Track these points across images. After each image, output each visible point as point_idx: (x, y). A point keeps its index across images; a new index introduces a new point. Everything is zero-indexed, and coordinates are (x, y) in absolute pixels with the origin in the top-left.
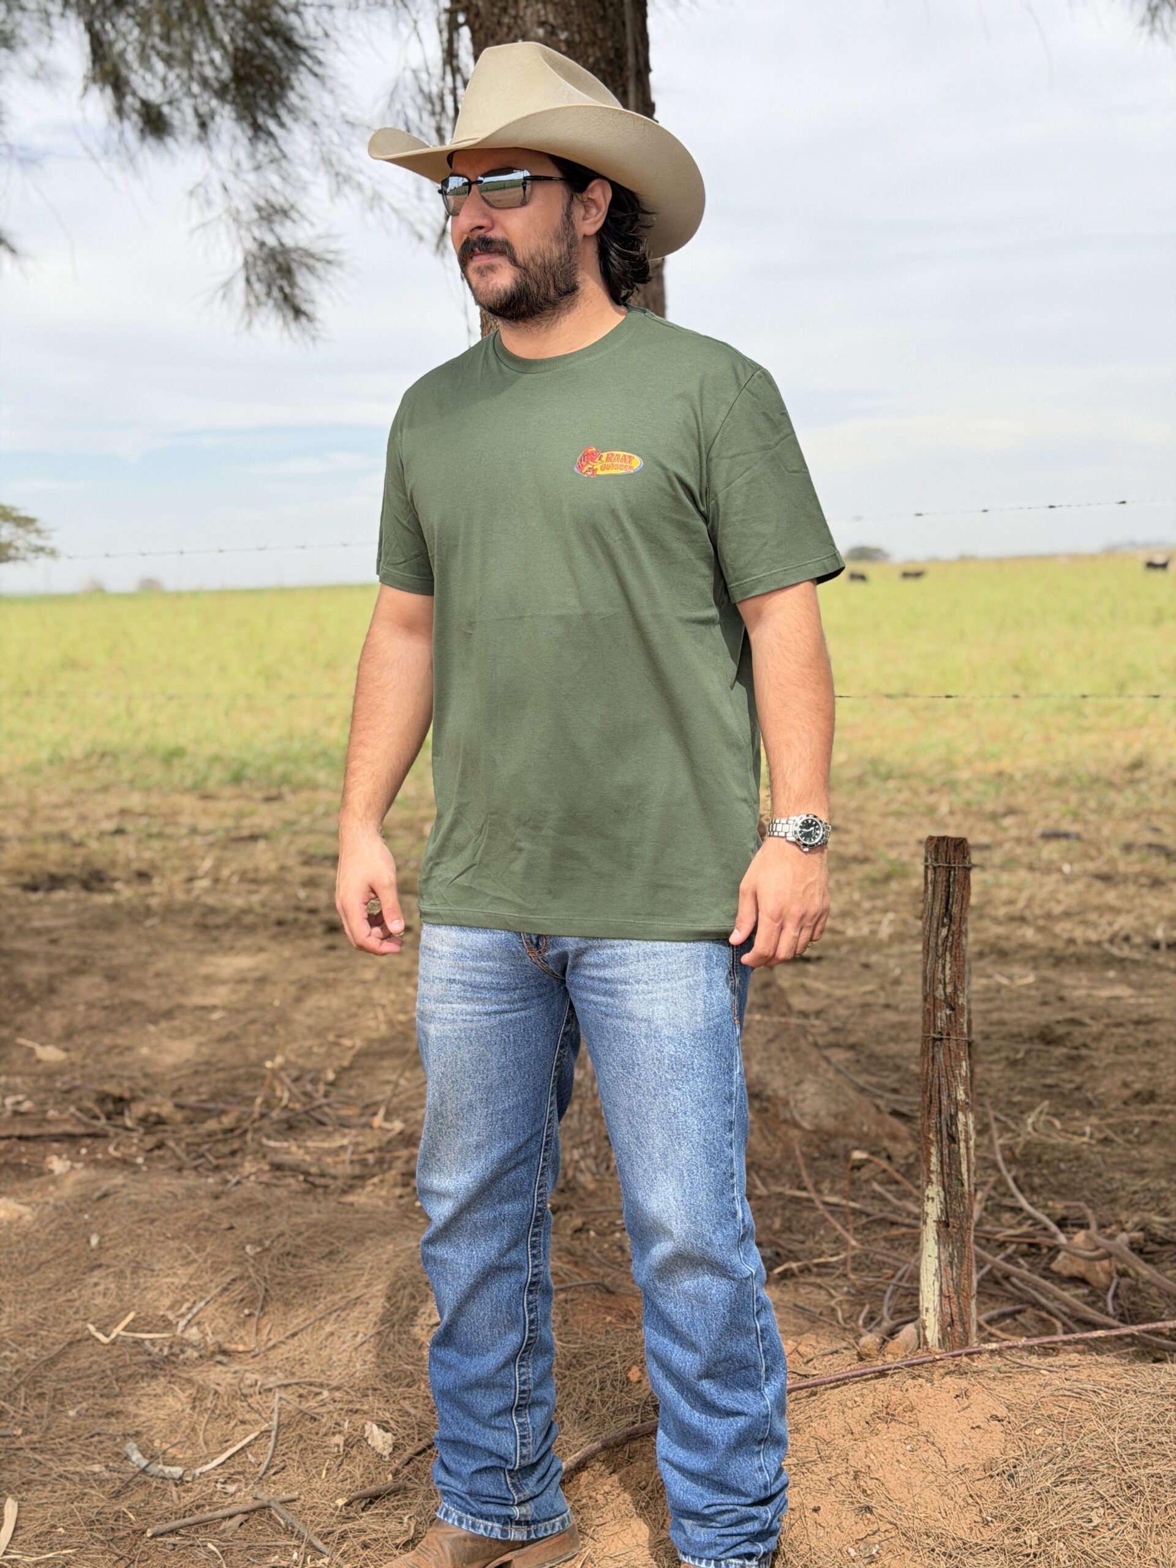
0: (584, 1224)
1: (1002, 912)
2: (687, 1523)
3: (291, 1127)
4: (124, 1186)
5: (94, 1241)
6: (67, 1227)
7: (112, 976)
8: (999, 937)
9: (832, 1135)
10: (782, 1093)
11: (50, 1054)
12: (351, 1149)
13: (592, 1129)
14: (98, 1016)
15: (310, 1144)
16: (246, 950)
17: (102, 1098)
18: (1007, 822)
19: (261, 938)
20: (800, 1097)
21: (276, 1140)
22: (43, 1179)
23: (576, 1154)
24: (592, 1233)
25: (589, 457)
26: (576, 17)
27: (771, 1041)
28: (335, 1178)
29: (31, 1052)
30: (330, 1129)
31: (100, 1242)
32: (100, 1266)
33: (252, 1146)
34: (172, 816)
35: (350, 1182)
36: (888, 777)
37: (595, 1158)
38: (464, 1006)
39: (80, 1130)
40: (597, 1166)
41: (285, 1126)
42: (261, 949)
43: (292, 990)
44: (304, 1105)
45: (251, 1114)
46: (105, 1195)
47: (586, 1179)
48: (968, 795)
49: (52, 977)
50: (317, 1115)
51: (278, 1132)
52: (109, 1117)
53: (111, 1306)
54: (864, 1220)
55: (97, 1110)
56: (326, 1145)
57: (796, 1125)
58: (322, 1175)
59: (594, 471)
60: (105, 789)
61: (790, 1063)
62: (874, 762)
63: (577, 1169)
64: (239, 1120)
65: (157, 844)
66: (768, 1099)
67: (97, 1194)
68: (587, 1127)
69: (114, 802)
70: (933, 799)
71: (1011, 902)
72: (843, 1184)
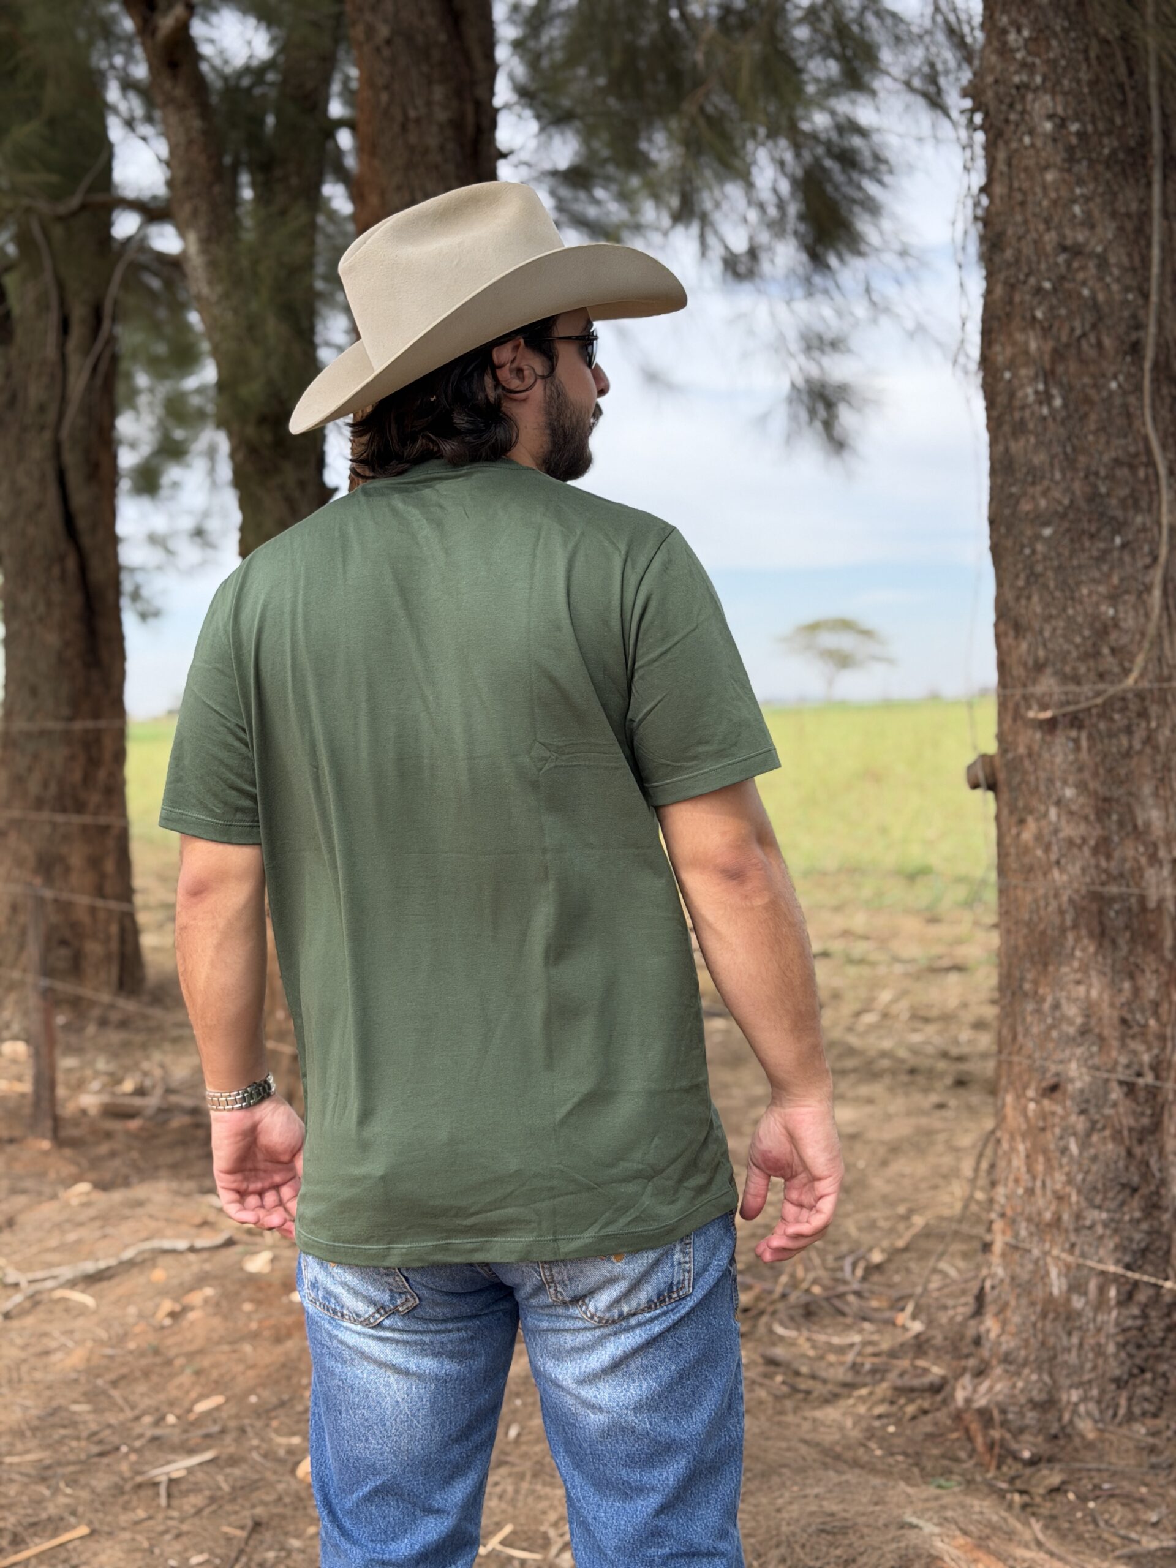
0: (1064, 1483)
3: (809, 1313)
5: (515, 1432)
12: (856, 1349)
13: (1094, 1368)
15: (821, 1338)
16: (857, 1101)
19: (876, 1089)
21: (786, 1327)
23: (1075, 1395)
24: (1071, 1496)
26: (1091, 105)
28: (825, 1381)
30: (849, 1320)
31: (519, 1435)
32: (509, 1462)
33: (762, 1329)
35: (837, 1390)
37: (1099, 1402)
40: (1101, 1412)
41: (801, 1311)
42: (870, 1101)
43: (882, 1151)
44: (825, 1288)
45: (770, 1292)
47: (1086, 1427)
50: (838, 1303)
51: (792, 1318)
53: (503, 1512)
56: (836, 1340)
58: (814, 1377)
60: (838, 909)
63: (1075, 1412)
64: (758, 1299)
65: (852, 971)
68: (1088, 1366)
69: (839, 922)
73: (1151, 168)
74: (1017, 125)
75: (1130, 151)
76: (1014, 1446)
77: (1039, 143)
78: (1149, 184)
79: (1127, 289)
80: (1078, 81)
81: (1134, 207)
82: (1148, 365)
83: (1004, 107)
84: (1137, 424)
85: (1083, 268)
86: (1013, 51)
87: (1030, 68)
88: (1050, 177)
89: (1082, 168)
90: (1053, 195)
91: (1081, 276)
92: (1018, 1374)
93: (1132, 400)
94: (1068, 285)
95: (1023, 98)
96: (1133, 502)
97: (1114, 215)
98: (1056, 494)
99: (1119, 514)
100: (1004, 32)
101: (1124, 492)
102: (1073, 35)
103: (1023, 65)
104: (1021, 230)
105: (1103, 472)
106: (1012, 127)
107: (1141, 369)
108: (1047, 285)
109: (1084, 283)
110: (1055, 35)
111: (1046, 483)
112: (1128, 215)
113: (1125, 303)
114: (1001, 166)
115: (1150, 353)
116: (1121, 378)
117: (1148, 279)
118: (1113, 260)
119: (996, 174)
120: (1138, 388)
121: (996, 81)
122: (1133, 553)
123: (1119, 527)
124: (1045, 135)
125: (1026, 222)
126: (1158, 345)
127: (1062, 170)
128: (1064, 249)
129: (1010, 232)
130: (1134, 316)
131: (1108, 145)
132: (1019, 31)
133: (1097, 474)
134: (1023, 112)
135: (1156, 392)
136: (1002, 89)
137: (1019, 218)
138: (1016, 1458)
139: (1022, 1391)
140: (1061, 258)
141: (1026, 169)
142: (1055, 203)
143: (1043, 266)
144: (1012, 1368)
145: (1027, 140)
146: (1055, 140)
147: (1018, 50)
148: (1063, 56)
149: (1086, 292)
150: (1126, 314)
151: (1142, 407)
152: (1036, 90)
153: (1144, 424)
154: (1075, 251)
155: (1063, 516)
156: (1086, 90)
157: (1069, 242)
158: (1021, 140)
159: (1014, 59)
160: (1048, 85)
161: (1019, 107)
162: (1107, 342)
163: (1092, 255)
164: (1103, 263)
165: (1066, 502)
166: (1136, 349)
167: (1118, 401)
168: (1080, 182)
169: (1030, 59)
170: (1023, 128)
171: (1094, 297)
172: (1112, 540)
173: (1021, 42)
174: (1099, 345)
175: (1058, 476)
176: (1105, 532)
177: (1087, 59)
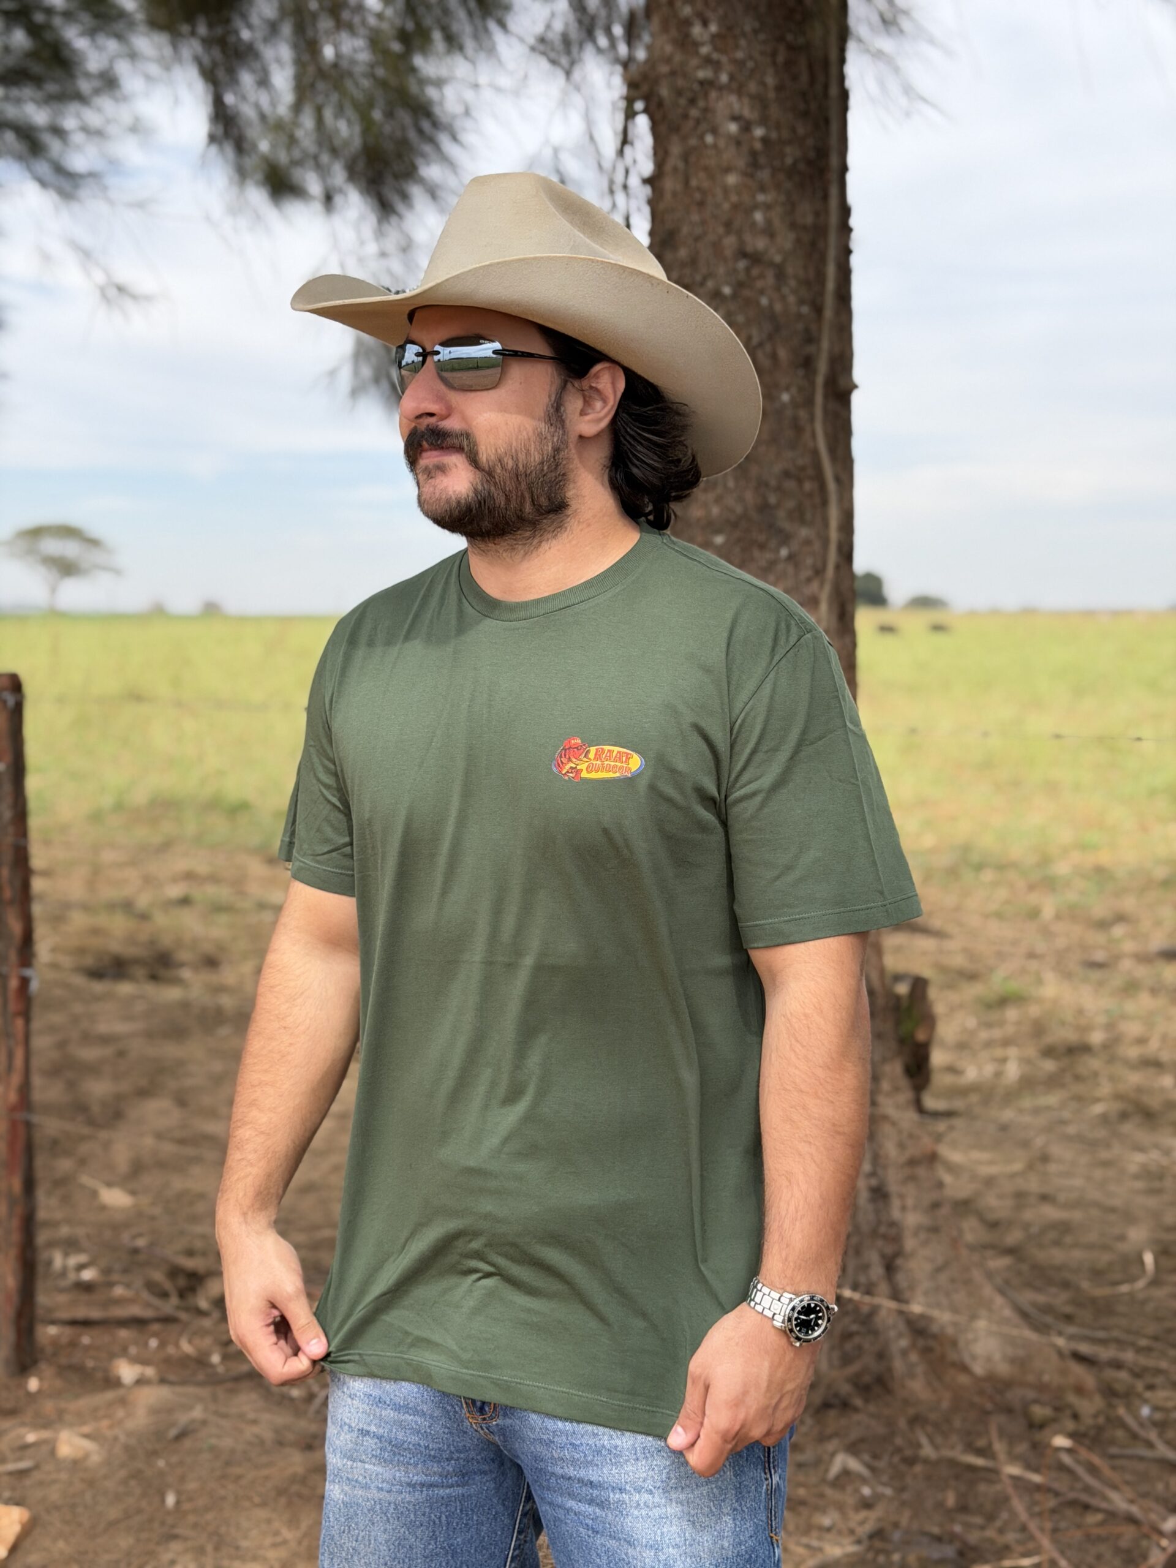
1: (1134, 1053)
4: (204, 1423)
5: (171, 1500)
6: (137, 1475)
7: (181, 1101)
8: (1139, 1090)
9: (1007, 1384)
10: (950, 1331)
11: (116, 1198)
14: (168, 1148)
17: (174, 1272)
18: (1118, 931)
20: (970, 1336)
22: (110, 1395)
25: (571, 752)
26: (775, 111)
27: (939, 1270)
29: (94, 1194)
32: (175, 1537)
34: (239, 883)
36: (979, 867)
39: (148, 1313)
46: (182, 1435)
48: (1071, 896)
49: (119, 1097)
52: (182, 1295)
54: (1052, 1503)
55: (168, 1285)
57: (964, 1368)
61: (960, 1297)
62: (966, 849)
66: (934, 1337)
67: (173, 1432)
70: (1033, 898)
71: (1141, 1041)
72: (1022, 1448)
74: (698, 122)
75: (810, 163)
77: (722, 143)
79: (801, 302)
80: (763, 84)
81: (809, 220)
82: (819, 381)
83: (683, 101)
84: (809, 435)
85: (762, 276)
86: (696, 45)
87: (717, 66)
88: (732, 179)
89: (764, 175)
90: (734, 198)
91: (759, 284)
93: (803, 414)
94: (746, 293)
95: (706, 95)
96: (799, 515)
97: (793, 226)
98: (730, 501)
99: (786, 525)
100: (687, 23)
101: (790, 504)
102: (762, 36)
103: (708, 61)
104: (698, 231)
105: (773, 483)
106: (691, 123)
107: (812, 383)
108: (727, 290)
109: (762, 292)
110: (744, 34)
111: (719, 490)
112: (805, 227)
113: (799, 316)
114: (674, 159)
115: (822, 369)
116: (794, 390)
117: (822, 293)
118: (790, 270)
119: (668, 167)
120: (809, 402)
121: (673, 73)
122: (797, 566)
123: (785, 538)
124: (730, 137)
125: (703, 222)
126: (828, 360)
127: (745, 174)
128: (742, 254)
129: (685, 230)
130: (807, 330)
131: (791, 154)
132: (705, 23)
133: (767, 485)
134: (706, 110)
136: (680, 82)
137: (695, 217)
140: (742, 264)
141: (706, 169)
142: (735, 207)
143: (721, 270)
145: (709, 139)
146: (738, 143)
147: (703, 44)
148: (751, 57)
149: (764, 301)
150: (800, 326)
151: (812, 419)
152: (721, 88)
153: (815, 438)
154: (755, 258)
155: (735, 525)
156: (772, 95)
157: (749, 249)
158: (701, 137)
159: (697, 53)
160: (734, 85)
161: (701, 103)
162: (783, 354)
163: (771, 264)
164: (781, 276)
165: (739, 509)
166: (807, 364)
167: (789, 413)
168: (762, 189)
169: (715, 56)
170: (704, 126)
171: (771, 306)
172: (778, 552)
173: (706, 37)
174: (774, 356)
175: (731, 484)
176: (773, 543)
177: (774, 63)
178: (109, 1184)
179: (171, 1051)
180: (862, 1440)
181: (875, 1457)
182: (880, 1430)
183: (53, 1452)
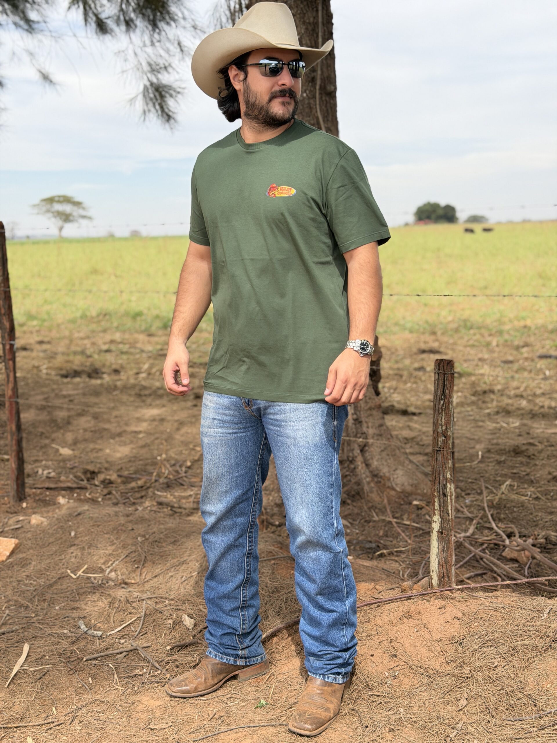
1: (512, 393)
2: (311, 658)
3: (168, 486)
4: (88, 510)
5: (73, 534)
6: (62, 527)
7: (96, 417)
8: (507, 405)
9: (410, 494)
10: (387, 474)
11: (66, 451)
12: (194, 496)
14: (88, 435)
15: (176, 494)
16: (157, 406)
17: (85, 472)
18: (525, 350)
19: (164, 401)
20: (395, 476)
21: (161, 492)
22: (55, 507)
25: (273, 188)
27: (382, 451)
28: (185, 509)
29: (57, 451)
30: (186, 487)
31: (75, 535)
32: (74, 545)
33: (150, 494)
34: (133, 345)
35: (192, 511)
36: (471, 328)
38: (219, 430)
39: (75, 485)
41: (166, 486)
42: (164, 406)
43: (176, 424)
44: (174, 476)
45: (150, 480)
46: (79, 514)
48: (506, 337)
49: (69, 417)
50: (180, 481)
51: (162, 488)
52: (88, 480)
53: (78, 562)
54: (421, 532)
55: (83, 477)
56: (183, 494)
57: (393, 489)
58: (180, 508)
59: (275, 195)
60: (105, 331)
61: (391, 461)
62: (465, 321)
64: (145, 482)
65: (125, 357)
66: (381, 477)
67: (76, 513)
69: (108, 337)
70: (489, 339)
71: (518, 388)
72: (413, 516)
73: (318, 4)
76: (272, 521)
78: (317, 11)
81: (312, 20)
82: (318, 87)
84: (314, 111)
92: (270, 494)
93: (312, 101)
107: (315, 88)
112: (309, 23)
115: (318, 82)
116: (308, 92)
120: (314, 97)
126: (321, 79)
135: (321, 98)
138: (273, 525)
139: (272, 501)
144: (268, 492)
151: (316, 105)
153: (317, 112)
167: (306, 101)
178: (63, 447)
179: (93, 400)
180: (350, 515)
181: (354, 520)
182: (356, 511)
183: (29, 522)
